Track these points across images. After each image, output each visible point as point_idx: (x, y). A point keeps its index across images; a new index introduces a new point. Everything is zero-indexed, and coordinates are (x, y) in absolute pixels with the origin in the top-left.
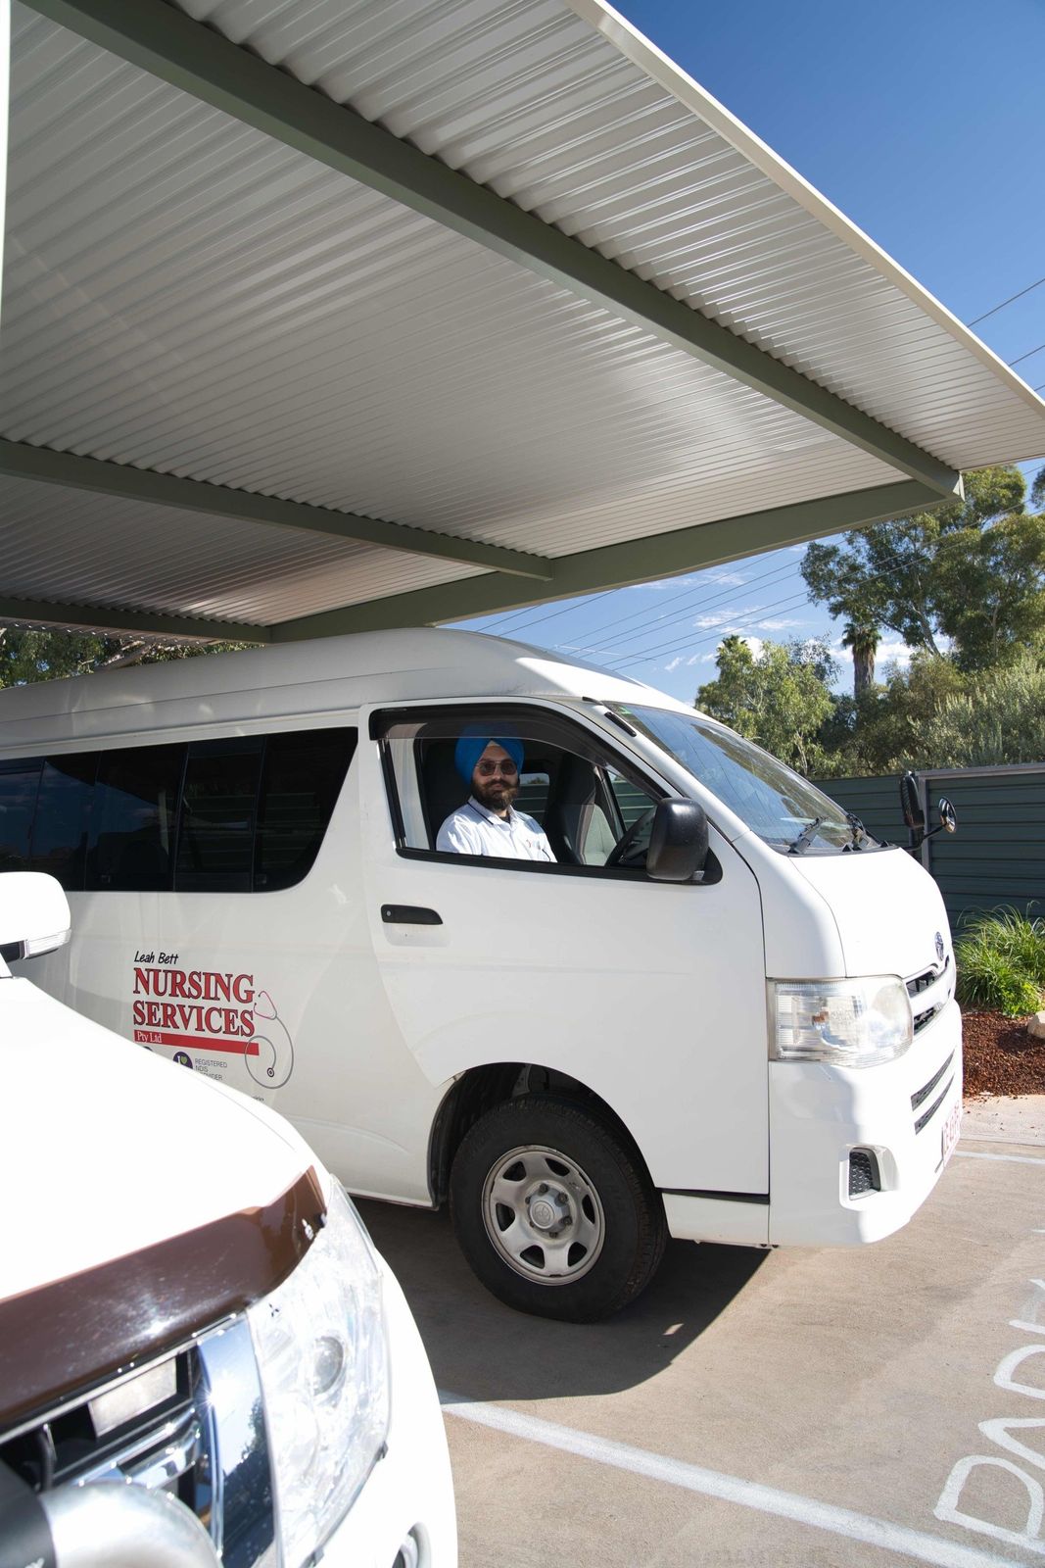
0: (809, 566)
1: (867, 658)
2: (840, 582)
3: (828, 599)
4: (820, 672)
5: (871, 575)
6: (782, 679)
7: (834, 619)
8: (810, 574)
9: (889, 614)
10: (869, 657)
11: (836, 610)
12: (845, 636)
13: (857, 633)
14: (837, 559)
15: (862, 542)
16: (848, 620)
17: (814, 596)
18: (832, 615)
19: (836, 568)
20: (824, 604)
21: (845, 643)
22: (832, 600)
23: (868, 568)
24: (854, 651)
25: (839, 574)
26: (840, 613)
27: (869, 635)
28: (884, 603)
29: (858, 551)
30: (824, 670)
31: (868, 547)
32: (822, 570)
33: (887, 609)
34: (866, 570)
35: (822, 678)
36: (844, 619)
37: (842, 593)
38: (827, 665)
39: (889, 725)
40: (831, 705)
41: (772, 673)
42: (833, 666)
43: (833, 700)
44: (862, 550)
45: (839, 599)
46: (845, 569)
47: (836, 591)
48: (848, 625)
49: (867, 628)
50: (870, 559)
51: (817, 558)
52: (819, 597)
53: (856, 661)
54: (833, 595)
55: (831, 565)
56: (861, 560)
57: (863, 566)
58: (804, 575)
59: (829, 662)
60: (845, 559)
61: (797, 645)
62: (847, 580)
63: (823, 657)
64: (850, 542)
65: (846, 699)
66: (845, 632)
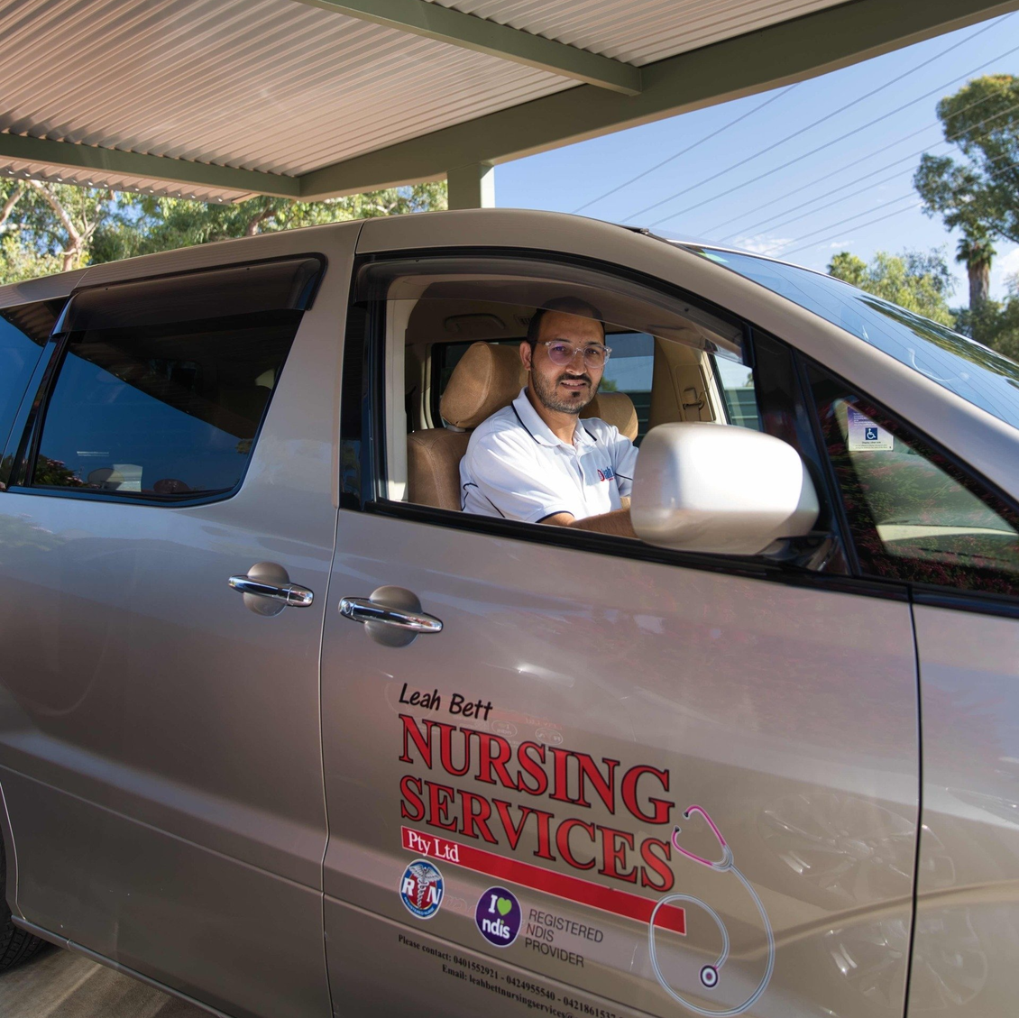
0: (922, 178)
1: (981, 274)
2: (955, 194)
3: (943, 211)
4: (938, 284)
5: (988, 186)
6: (898, 290)
7: (950, 231)
8: (924, 186)
9: (1007, 225)
10: (984, 272)
11: (951, 221)
12: (959, 252)
13: (971, 248)
14: (951, 171)
15: (978, 153)
16: (962, 235)
17: (928, 208)
18: (947, 227)
19: (951, 179)
20: (939, 217)
21: (959, 258)
22: (947, 212)
23: (985, 178)
24: (968, 267)
25: (953, 185)
26: (955, 224)
27: (983, 250)
28: (1003, 214)
29: (975, 161)
30: (940, 283)
31: (984, 157)
32: (935, 182)
33: (1005, 221)
34: (981, 181)
35: (939, 290)
36: (958, 233)
37: (958, 205)
38: (943, 278)
39: (1011, 340)
40: (950, 317)
41: (888, 284)
42: (950, 278)
43: (952, 313)
44: (979, 160)
45: (955, 211)
46: (960, 181)
47: (951, 202)
48: (961, 241)
49: (981, 243)
50: (987, 169)
51: (930, 170)
52: (933, 208)
53: (971, 276)
54: (948, 207)
55: (945, 177)
56: (977, 171)
57: (979, 177)
58: (918, 187)
59: (946, 274)
60: (959, 170)
61: (911, 257)
62: (962, 191)
63: (940, 269)
64: (966, 151)
65: (964, 311)
66: (959, 247)
